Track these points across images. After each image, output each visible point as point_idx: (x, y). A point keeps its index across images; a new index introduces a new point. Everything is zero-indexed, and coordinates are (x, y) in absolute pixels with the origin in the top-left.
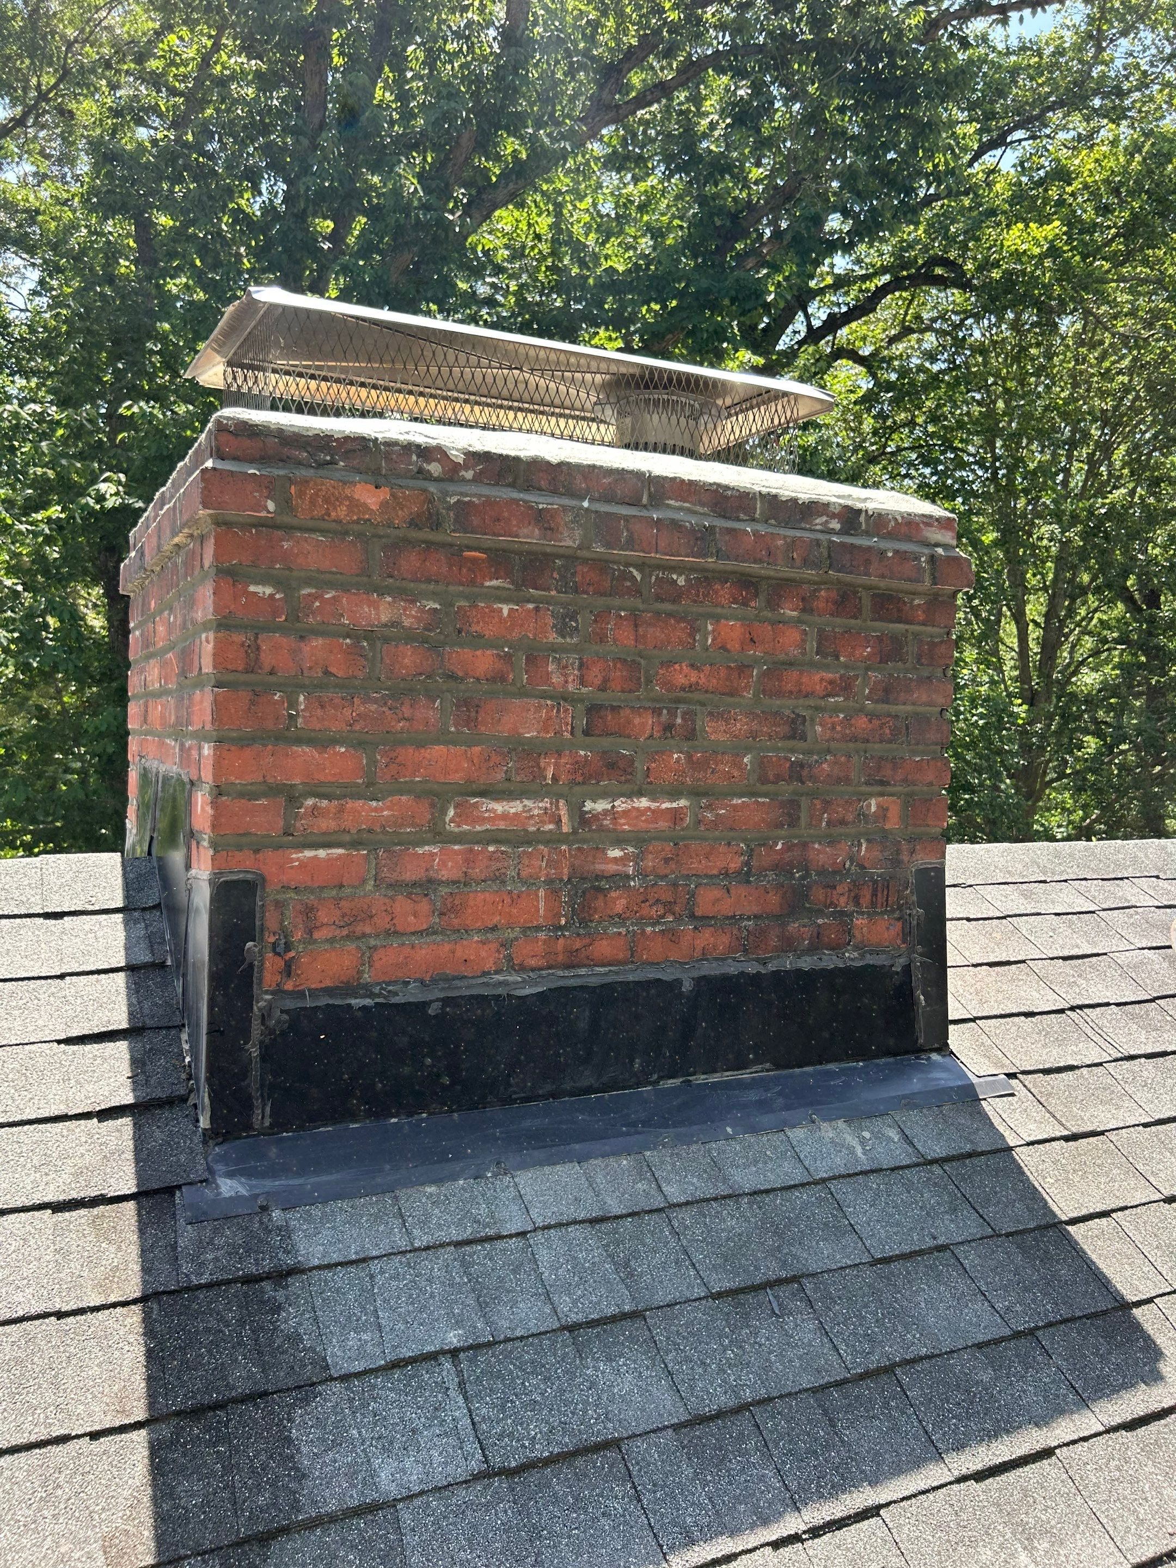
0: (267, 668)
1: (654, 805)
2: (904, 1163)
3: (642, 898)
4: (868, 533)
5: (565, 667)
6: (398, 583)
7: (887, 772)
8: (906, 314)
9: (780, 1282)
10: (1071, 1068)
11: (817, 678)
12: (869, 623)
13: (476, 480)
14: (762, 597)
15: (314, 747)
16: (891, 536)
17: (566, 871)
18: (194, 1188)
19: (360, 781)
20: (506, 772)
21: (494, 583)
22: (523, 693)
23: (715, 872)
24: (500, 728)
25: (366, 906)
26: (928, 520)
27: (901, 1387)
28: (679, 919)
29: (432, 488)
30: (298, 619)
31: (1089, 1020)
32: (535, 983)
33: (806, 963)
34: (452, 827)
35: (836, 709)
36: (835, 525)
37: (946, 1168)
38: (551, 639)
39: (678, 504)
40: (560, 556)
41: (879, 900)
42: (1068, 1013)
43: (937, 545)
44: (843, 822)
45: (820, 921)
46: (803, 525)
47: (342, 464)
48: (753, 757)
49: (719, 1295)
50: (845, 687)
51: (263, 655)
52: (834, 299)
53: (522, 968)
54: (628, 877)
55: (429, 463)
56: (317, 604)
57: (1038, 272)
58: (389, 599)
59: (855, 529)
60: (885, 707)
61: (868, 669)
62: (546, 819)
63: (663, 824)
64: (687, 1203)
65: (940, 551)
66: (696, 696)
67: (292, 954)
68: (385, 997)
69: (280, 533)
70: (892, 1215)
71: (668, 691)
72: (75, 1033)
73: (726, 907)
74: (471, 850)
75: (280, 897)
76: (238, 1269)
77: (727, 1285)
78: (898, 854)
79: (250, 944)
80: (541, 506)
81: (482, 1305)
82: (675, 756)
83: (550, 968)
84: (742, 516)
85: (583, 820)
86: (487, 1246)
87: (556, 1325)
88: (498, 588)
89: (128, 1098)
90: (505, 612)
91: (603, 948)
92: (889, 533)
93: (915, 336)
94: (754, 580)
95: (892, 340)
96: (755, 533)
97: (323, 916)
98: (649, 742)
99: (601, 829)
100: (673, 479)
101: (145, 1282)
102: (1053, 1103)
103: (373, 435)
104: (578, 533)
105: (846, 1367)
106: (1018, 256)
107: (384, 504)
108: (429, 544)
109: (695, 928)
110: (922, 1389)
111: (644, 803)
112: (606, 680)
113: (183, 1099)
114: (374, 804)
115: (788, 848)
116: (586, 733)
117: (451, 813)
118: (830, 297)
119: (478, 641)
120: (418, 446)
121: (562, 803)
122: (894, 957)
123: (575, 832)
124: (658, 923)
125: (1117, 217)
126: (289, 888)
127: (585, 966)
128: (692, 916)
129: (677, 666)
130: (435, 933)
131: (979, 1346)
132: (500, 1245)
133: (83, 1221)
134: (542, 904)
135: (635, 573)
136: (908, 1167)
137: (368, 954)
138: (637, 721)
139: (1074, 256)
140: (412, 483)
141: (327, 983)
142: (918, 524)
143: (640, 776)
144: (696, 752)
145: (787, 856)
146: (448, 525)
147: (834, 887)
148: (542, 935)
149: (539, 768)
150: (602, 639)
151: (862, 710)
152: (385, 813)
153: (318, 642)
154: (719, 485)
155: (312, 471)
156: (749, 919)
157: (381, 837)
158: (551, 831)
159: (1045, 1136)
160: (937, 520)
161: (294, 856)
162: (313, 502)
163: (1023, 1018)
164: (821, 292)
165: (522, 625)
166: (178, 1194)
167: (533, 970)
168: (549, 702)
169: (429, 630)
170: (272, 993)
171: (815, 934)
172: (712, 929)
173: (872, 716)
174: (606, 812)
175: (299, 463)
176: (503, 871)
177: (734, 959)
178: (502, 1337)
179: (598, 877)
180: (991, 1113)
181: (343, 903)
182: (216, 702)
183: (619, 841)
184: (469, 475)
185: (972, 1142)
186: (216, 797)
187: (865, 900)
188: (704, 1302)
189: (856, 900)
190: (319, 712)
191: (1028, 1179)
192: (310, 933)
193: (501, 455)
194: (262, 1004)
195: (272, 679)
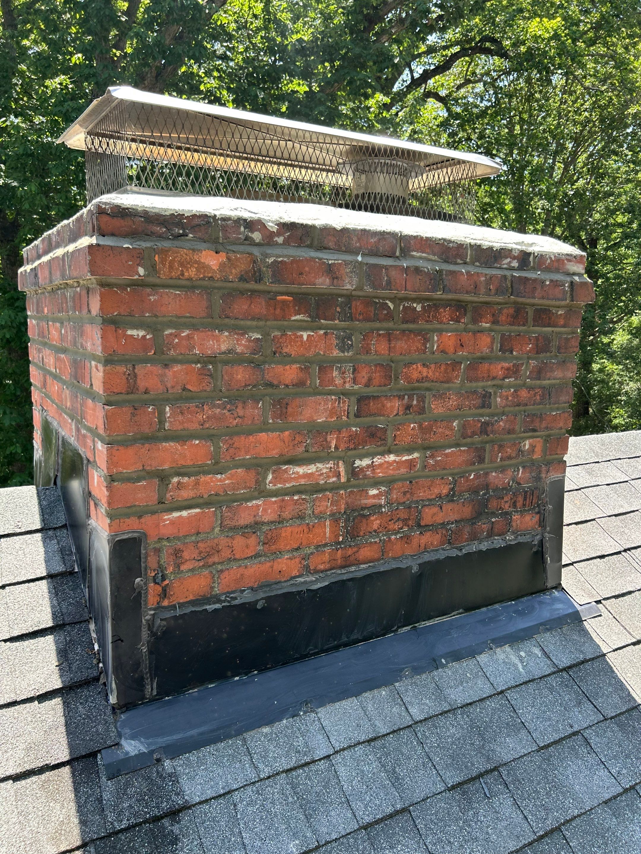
0: (142, 388)
1: (397, 459)
2: (547, 673)
3: (389, 518)
4: (534, 269)
5: (343, 373)
6: (233, 322)
7: (537, 424)
8: (467, 71)
9: (487, 772)
10: (630, 593)
11: (499, 367)
12: (531, 328)
13: (286, 243)
14: (469, 315)
15: (178, 442)
16: (548, 270)
17: (343, 506)
18: (110, 751)
19: (209, 462)
20: (306, 447)
21: (298, 317)
22: (316, 393)
23: (434, 497)
24: (302, 418)
25: (215, 545)
26: (570, 257)
27: (566, 840)
28: (411, 528)
29: (256, 251)
30: (163, 353)
31: (635, 558)
32: (323, 579)
33: (484, 546)
34: (270, 487)
35: (509, 387)
36: (515, 264)
37: (571, 673)
38: (335, 354)
39: (419, 254)
40: (341, 296)
41: (527, 503)
42: (623, 553)
43: (574, 274)
44: (510, 458)
45: (493, 520)
46: (496, 265)
47: (191, 235)
48: (459, 422)
49: (453, 788)
50: (514, 371)
51: (138, 381)
52: (426, 60)
53: (316, 571)
54: (381, 506)
55: (252, 232)
56: (177, 340)
57: (547, 49)
58: (227, 334)
59: (527, 266)
60: (538, 382)
61: (529, 358)
62: (331, 474)
63: (403, 470)
64: (425, 719)
65: (577, 278)
66: (426, 385)
67: (167, 582)
68: (229, 602)
69: (148, 290)
70: (545, 712)
71: (408, 382)
72: (16, 633)
73: (440, 518)
74: (283, 500)
75: (157, 546)
76: (146, 813)
77: (457, 780)
78: (540, 474)
79: (138, 580)
80: (330, 262)
81: (308, 817)
82: (412, 425)
83: (331, 569)
84: (459, 261)
85: (353, 472)
86: (306, 769)
87: (356, 827)
88: (301, 321)
89: (58, 684)
90: (305, 338)
91: (365, 553)
92: (546, 268)
93: (471, 85)
94: (464, 304)
95: (459, 87)
96: (468, 273)
97: (186, 555)
98: (397, 417)
99: (365, 477)
100: (416, 237)
101: (83, 832)
102: (623, 619)
103: (213, 213)
104: (355, 280)
105: (534, 831)
106: (536, 38)
107: (222, 266)
108: (253, 291)
109: (421, 533)
110: (577, 839)
111: (392, 458)
112: (370, 380)
113: (97, 679)
114: (219, 476)
115: (477, 477)
116: (357, 416)
117: (270, 477)
118: (424, 59)
119: (287, 359)
120: (245, 220)
121: (341, 463)
122: (534, 536)
123: (348, 480)
124: (399, 532)
125: (593, 17)
126: (162, 539)
127: (353, 565)
128: (419, 526)
129: (414, 366)
130: (261, 556)
131: (606, 802)
132: (313, 767)
133: (35, 786)
134: (328, 530)
135: (390, 305)
136: (549, 675)
137: (217, 576)
138: (389, 405)
139: (567, 40)
140: (242, 248)
141: (191, 597)
142: (563, 260)
143: (390, 440)
144: (425, 421)
145: (476, 482)
146: (268, 280)
147: (503, 498)
148: (327, 549)
149: (327, 442)
150: (368, 352)
151: (524, 385)
152: (227, 482)
153: (177, 368)
154: (445, 240)
155: (170, 242)
156: (452, 523)
157: (225, 498)
158: (334, 482)
159: (623, 644)
160: (575, 257)
161: (166, 517)
162: (171, 267)
163: (598, 560)
164: (419, 55)
165: (316, 346)
166: (99, 756)
167: (322, 572)
168: (333, 397)
169: (255, 354)
170: (154, 609)
171: (490, 528)
172: (431, 532)
173: (530, 388)
174: (368, 466)
175: (161, 237)
176: (303, 511)
177: (443, 549)
178: (323, 842)
179: (363, 509)
180: (590, 630)
181: (200, 545)
182: (107, 416)
183: (376, 484)
184: (280, 240)
185: (583, 653)
186: (110, 483)
187: (519, 504)
188: (444, 794)
189: (514, 505)
190: (180, 418)
191: (617, 676)
192: (179, 567)
193: (302, 224)
194: (148, 617)
195: (146, 396)
